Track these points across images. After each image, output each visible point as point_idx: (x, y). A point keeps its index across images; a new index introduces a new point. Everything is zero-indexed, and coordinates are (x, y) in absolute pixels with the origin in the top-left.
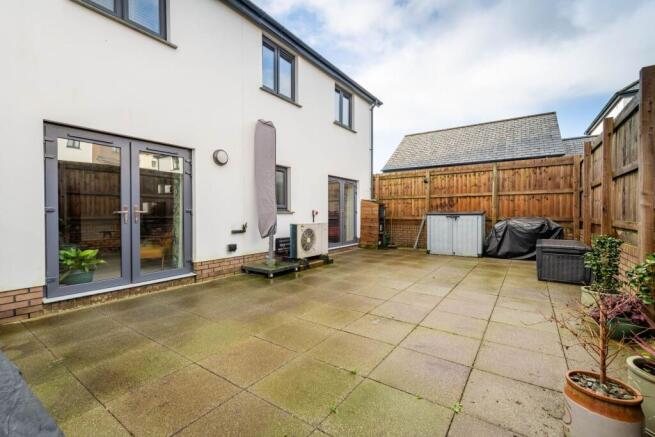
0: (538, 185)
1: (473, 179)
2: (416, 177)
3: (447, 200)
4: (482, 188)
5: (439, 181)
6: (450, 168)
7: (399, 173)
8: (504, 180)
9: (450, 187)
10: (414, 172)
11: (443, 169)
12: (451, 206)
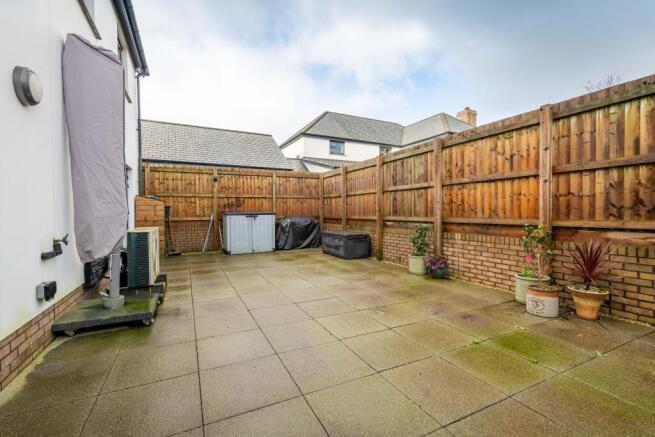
0: (301, 191)
1: (256, 182)
2: (200, 173)
3: (234, 200)
4: (264, 192)
5: (225, 181)
6: (237, 169)
7: (179, 166)
8: (280, 185)
9: (236, 188)
10: (197, 167)
11: (230, 169)
12: (238, 206)
